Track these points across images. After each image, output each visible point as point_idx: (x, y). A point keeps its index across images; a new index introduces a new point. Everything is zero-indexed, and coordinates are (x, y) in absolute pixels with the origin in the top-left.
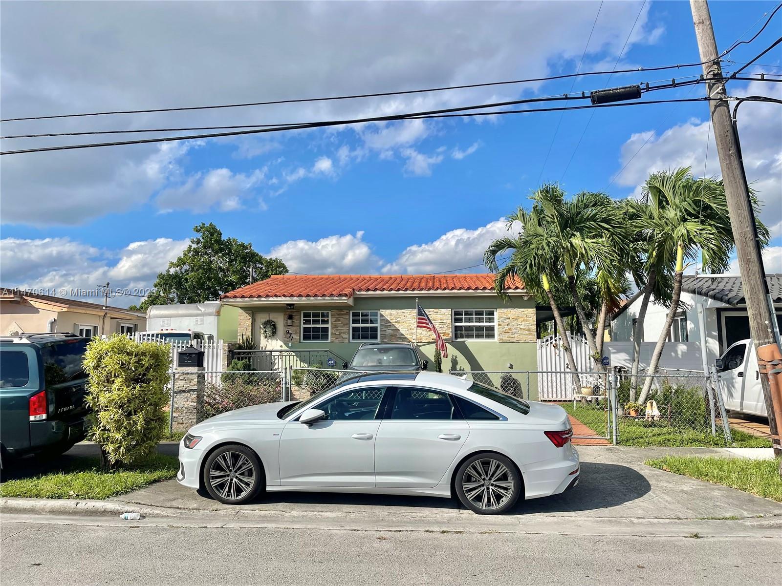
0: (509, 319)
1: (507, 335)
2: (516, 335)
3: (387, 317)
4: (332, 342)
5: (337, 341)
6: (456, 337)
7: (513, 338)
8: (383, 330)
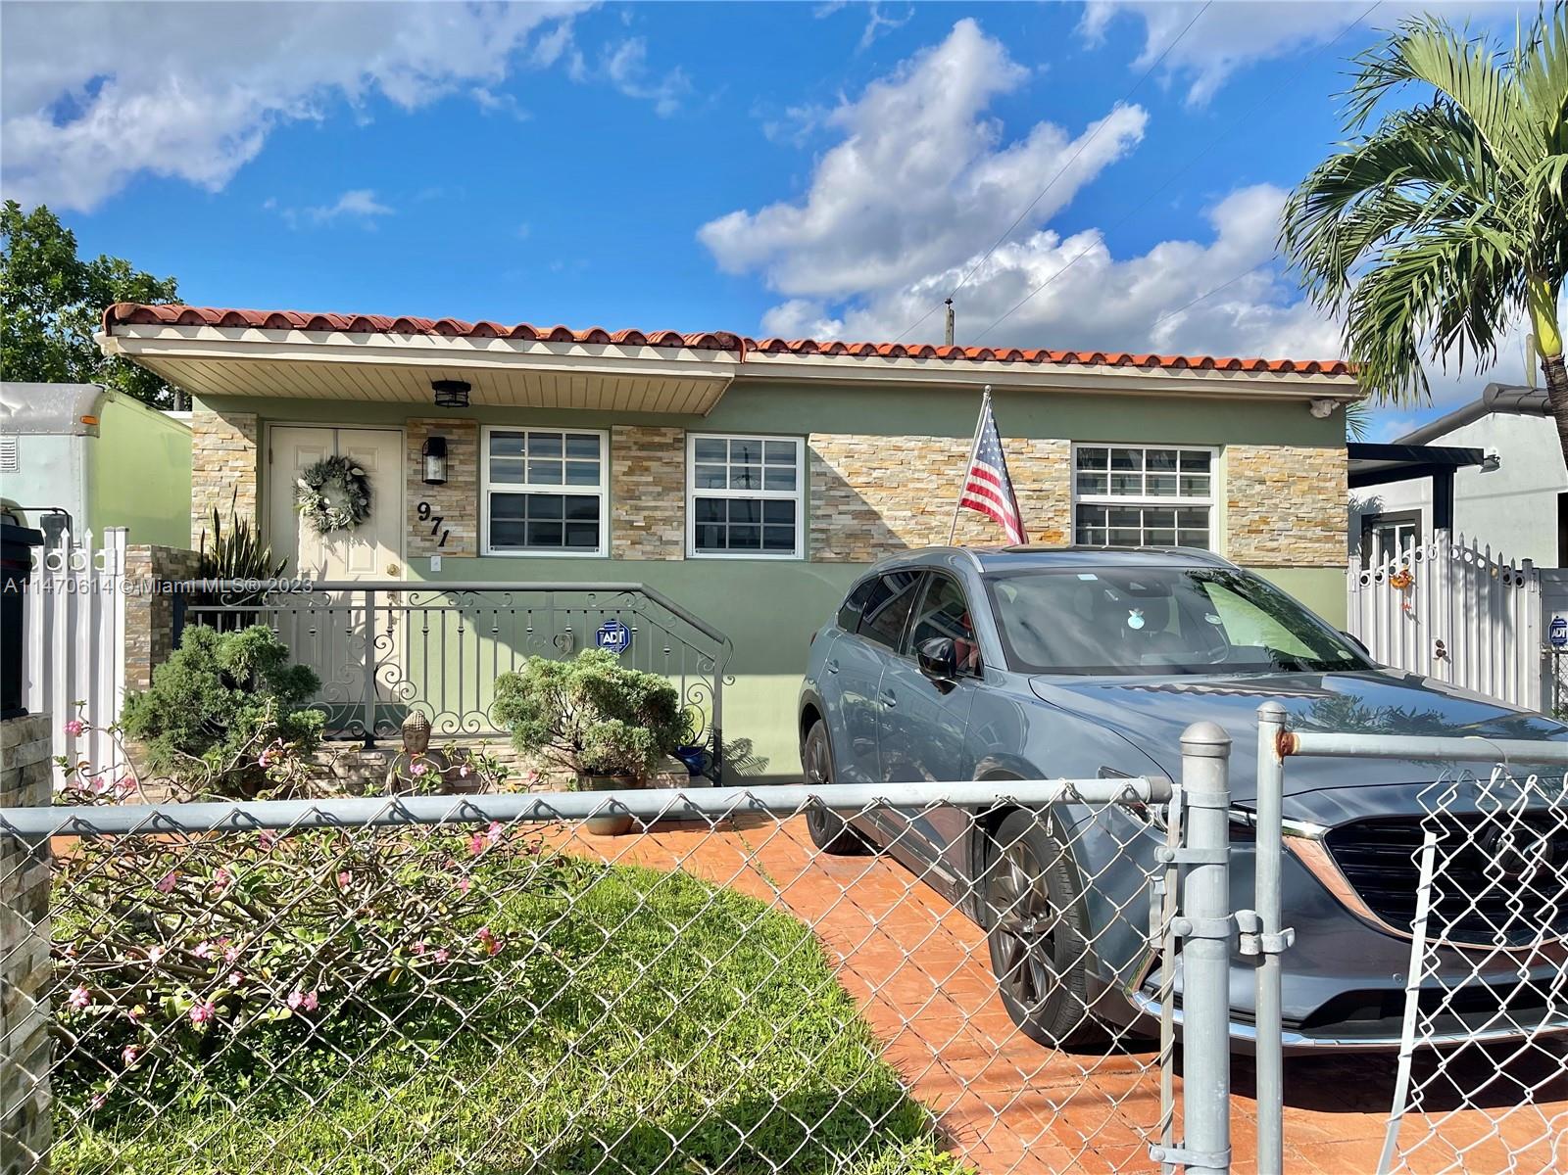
0: (1262, 482)
1: (1255, 540)
2: (1283, 541)
3: (832, 464)
4: (616, 557)
5: (634, 554)
7: (1273, 550)
8: (820, 512)
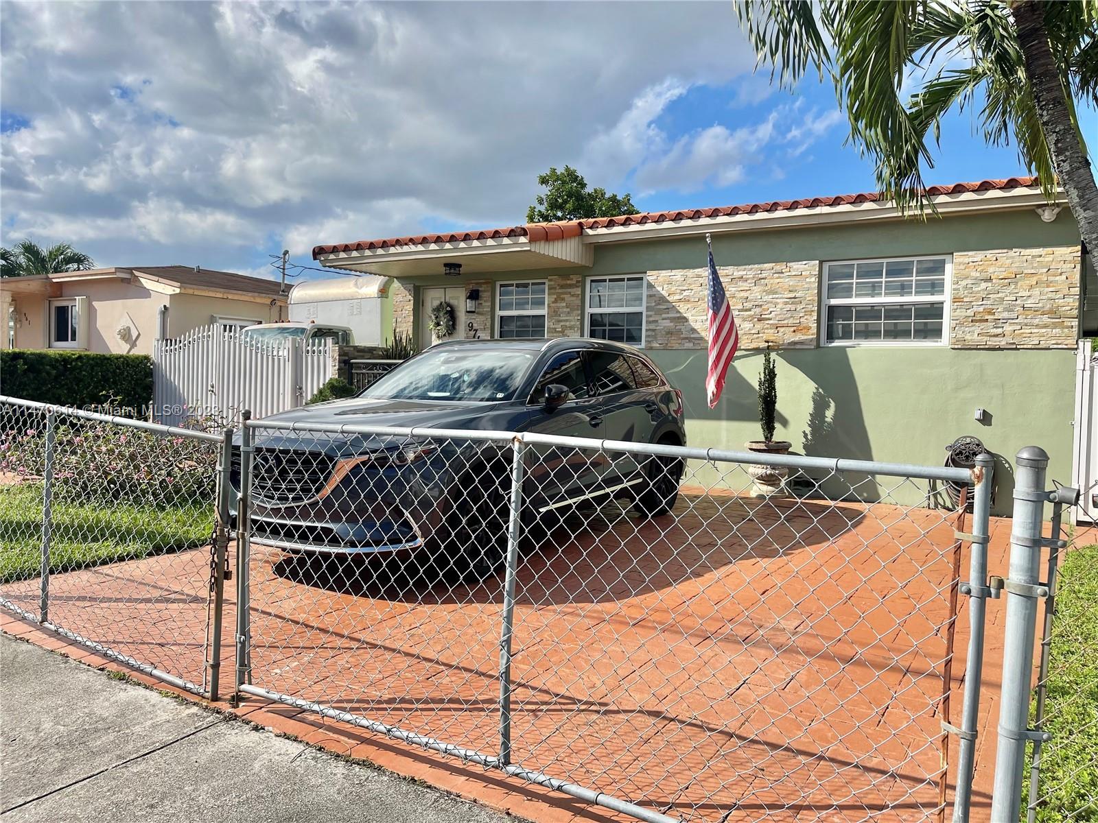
1: (977, 328)
2: (1008, 328)
6: (831, 337)
7: (997, 336)
8: (653, 319)
